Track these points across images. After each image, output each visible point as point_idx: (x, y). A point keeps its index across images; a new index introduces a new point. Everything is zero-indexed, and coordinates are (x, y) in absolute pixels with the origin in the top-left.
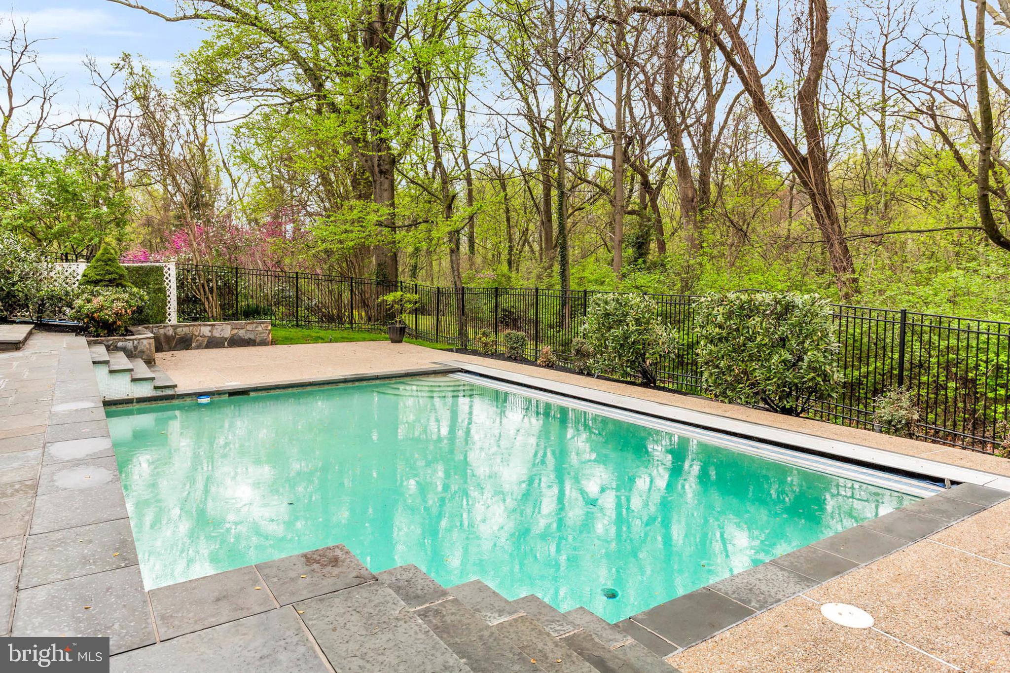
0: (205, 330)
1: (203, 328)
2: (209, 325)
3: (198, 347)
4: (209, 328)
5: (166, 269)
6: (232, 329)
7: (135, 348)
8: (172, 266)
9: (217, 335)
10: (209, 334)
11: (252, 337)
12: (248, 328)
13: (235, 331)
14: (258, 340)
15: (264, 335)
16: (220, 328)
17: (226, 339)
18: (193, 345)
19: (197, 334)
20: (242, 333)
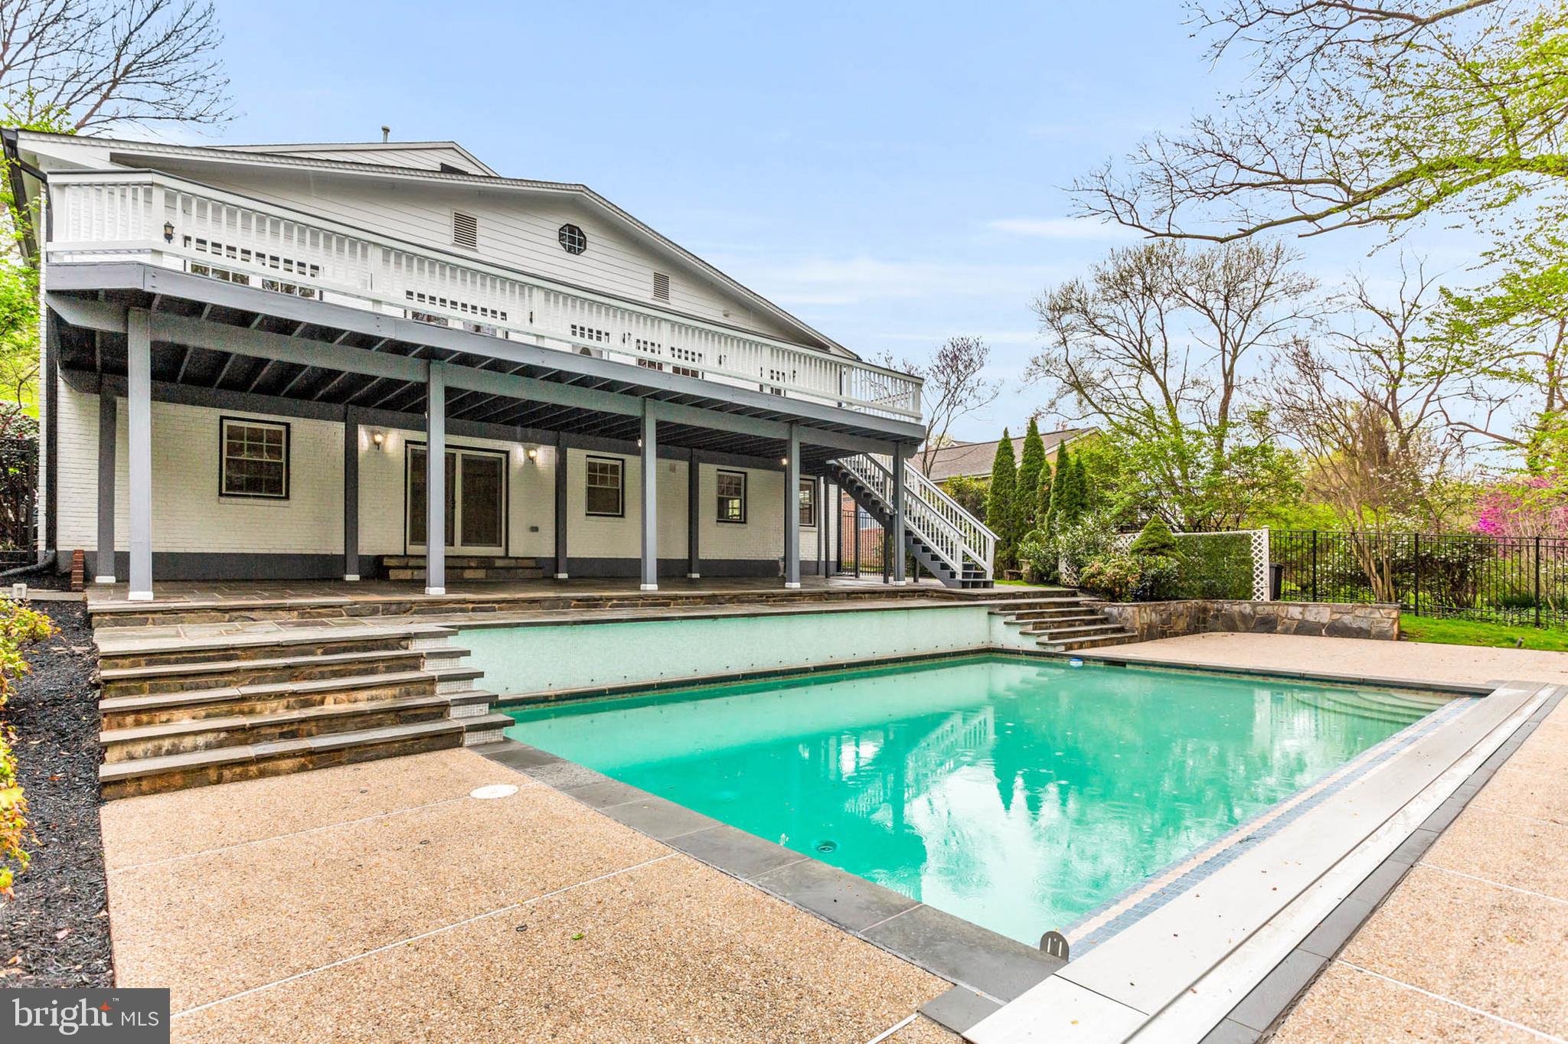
0: (1295, 612)
1: (1291, 609)
2: (1300, 606)
3: (1286, 632)
4: (1300, 609)
5: (1255, 537)
6: (1333, 612)
7: (1120, 615)
8: (1265, 536)
9: (1311, 619)
10: (1300, 617)
11: (1364, 625)
12: (1357, 612)
13: (1337, 616)
14: (1373, 632)
15: (1386, 625)
16: (1315, 610)
17: (1323, 625)
18: (1279, 628)
19: (1284, 615)
20: (1347, 619)
